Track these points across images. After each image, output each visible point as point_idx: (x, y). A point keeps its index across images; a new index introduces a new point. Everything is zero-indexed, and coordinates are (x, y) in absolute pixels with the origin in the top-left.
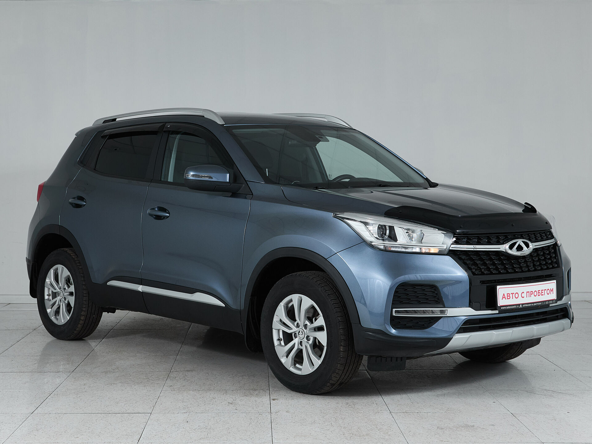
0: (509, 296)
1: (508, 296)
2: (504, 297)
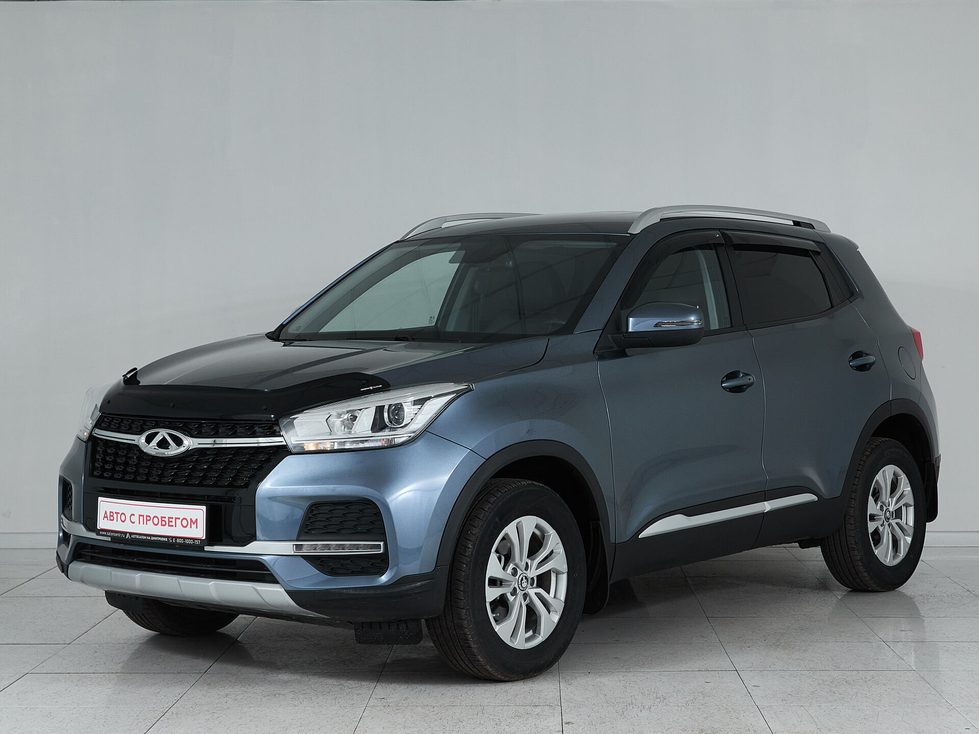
0: (112, 516)
1: (110, 516)
2: (106, 516)
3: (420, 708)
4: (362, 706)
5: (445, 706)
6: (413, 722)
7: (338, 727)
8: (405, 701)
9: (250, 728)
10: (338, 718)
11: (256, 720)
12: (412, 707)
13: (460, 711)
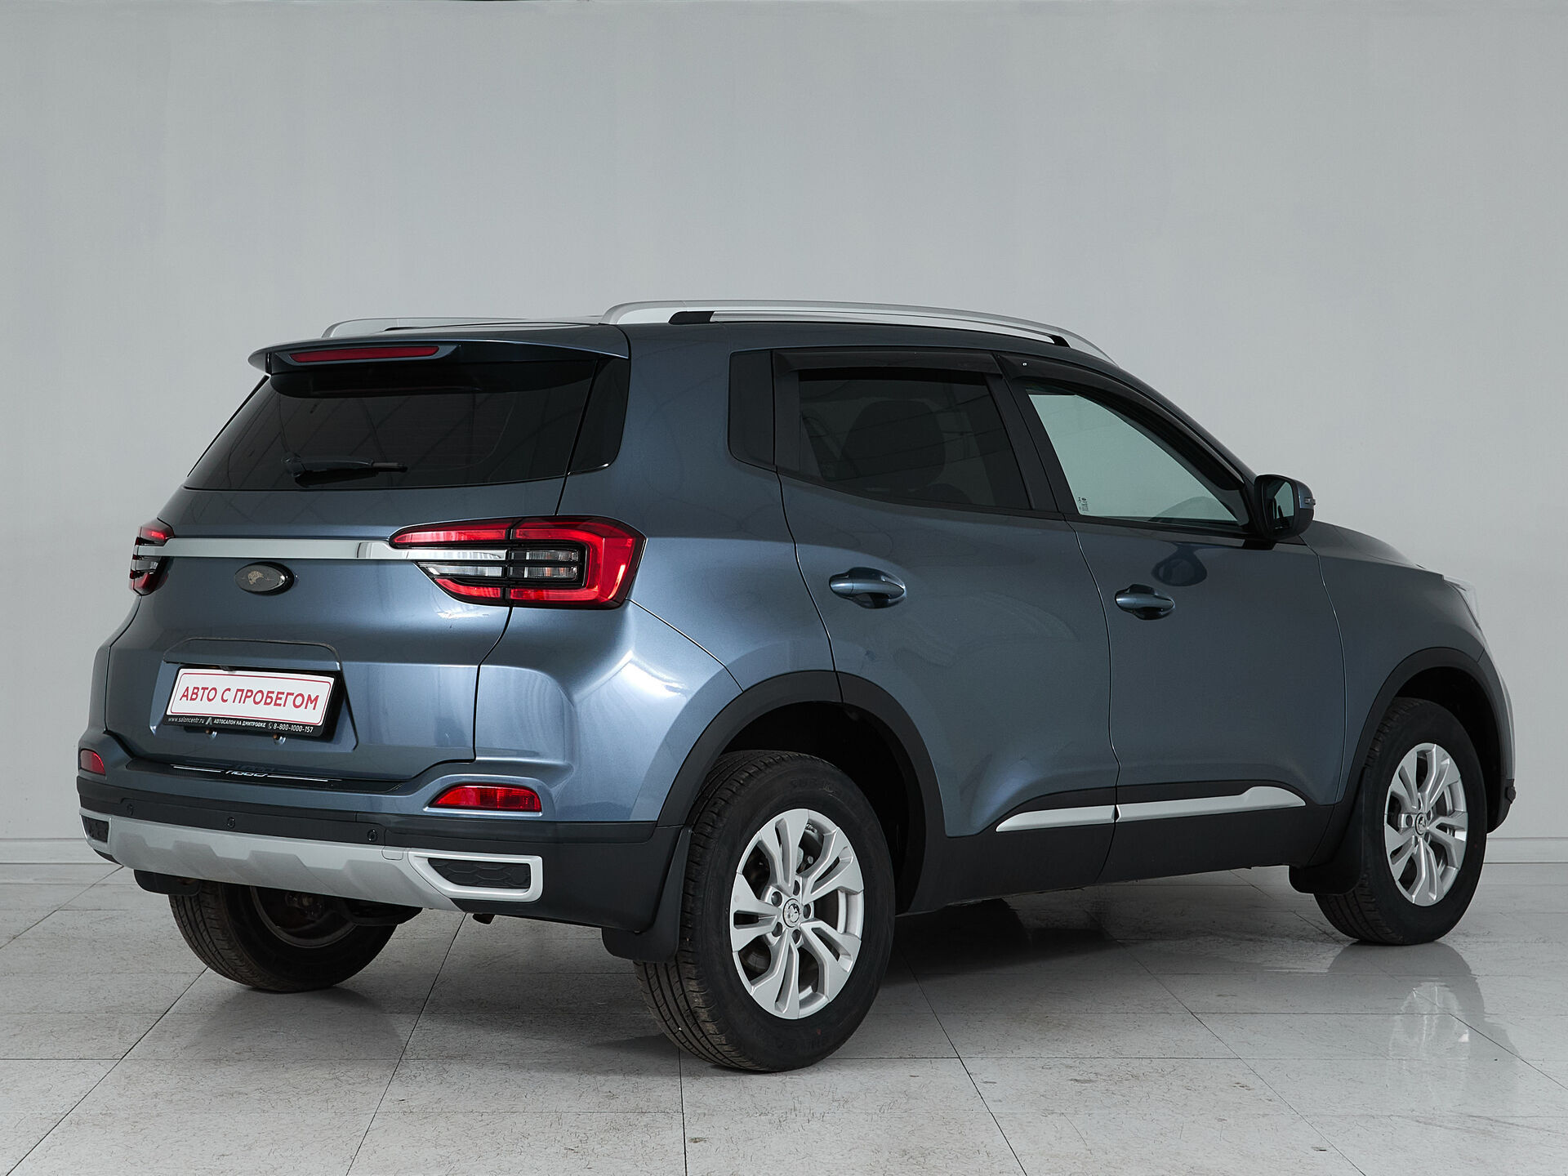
3: (461, 1116)
4: (369, 1111)
5: (500, 1113)
6: (449, 1137)
7: (331, 1145)
8: (437, 1105)
9: (192, 1147)
10: (331, 1132)
11: (202, 1133)
12: (448, 1114)
13: (523, 1121)
